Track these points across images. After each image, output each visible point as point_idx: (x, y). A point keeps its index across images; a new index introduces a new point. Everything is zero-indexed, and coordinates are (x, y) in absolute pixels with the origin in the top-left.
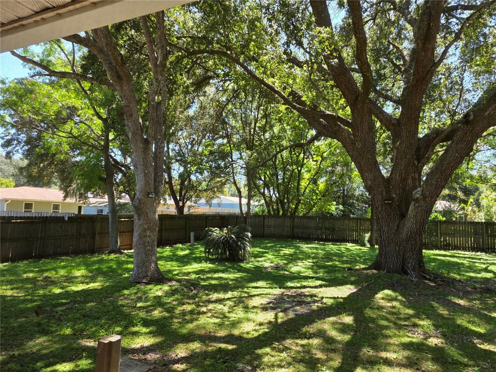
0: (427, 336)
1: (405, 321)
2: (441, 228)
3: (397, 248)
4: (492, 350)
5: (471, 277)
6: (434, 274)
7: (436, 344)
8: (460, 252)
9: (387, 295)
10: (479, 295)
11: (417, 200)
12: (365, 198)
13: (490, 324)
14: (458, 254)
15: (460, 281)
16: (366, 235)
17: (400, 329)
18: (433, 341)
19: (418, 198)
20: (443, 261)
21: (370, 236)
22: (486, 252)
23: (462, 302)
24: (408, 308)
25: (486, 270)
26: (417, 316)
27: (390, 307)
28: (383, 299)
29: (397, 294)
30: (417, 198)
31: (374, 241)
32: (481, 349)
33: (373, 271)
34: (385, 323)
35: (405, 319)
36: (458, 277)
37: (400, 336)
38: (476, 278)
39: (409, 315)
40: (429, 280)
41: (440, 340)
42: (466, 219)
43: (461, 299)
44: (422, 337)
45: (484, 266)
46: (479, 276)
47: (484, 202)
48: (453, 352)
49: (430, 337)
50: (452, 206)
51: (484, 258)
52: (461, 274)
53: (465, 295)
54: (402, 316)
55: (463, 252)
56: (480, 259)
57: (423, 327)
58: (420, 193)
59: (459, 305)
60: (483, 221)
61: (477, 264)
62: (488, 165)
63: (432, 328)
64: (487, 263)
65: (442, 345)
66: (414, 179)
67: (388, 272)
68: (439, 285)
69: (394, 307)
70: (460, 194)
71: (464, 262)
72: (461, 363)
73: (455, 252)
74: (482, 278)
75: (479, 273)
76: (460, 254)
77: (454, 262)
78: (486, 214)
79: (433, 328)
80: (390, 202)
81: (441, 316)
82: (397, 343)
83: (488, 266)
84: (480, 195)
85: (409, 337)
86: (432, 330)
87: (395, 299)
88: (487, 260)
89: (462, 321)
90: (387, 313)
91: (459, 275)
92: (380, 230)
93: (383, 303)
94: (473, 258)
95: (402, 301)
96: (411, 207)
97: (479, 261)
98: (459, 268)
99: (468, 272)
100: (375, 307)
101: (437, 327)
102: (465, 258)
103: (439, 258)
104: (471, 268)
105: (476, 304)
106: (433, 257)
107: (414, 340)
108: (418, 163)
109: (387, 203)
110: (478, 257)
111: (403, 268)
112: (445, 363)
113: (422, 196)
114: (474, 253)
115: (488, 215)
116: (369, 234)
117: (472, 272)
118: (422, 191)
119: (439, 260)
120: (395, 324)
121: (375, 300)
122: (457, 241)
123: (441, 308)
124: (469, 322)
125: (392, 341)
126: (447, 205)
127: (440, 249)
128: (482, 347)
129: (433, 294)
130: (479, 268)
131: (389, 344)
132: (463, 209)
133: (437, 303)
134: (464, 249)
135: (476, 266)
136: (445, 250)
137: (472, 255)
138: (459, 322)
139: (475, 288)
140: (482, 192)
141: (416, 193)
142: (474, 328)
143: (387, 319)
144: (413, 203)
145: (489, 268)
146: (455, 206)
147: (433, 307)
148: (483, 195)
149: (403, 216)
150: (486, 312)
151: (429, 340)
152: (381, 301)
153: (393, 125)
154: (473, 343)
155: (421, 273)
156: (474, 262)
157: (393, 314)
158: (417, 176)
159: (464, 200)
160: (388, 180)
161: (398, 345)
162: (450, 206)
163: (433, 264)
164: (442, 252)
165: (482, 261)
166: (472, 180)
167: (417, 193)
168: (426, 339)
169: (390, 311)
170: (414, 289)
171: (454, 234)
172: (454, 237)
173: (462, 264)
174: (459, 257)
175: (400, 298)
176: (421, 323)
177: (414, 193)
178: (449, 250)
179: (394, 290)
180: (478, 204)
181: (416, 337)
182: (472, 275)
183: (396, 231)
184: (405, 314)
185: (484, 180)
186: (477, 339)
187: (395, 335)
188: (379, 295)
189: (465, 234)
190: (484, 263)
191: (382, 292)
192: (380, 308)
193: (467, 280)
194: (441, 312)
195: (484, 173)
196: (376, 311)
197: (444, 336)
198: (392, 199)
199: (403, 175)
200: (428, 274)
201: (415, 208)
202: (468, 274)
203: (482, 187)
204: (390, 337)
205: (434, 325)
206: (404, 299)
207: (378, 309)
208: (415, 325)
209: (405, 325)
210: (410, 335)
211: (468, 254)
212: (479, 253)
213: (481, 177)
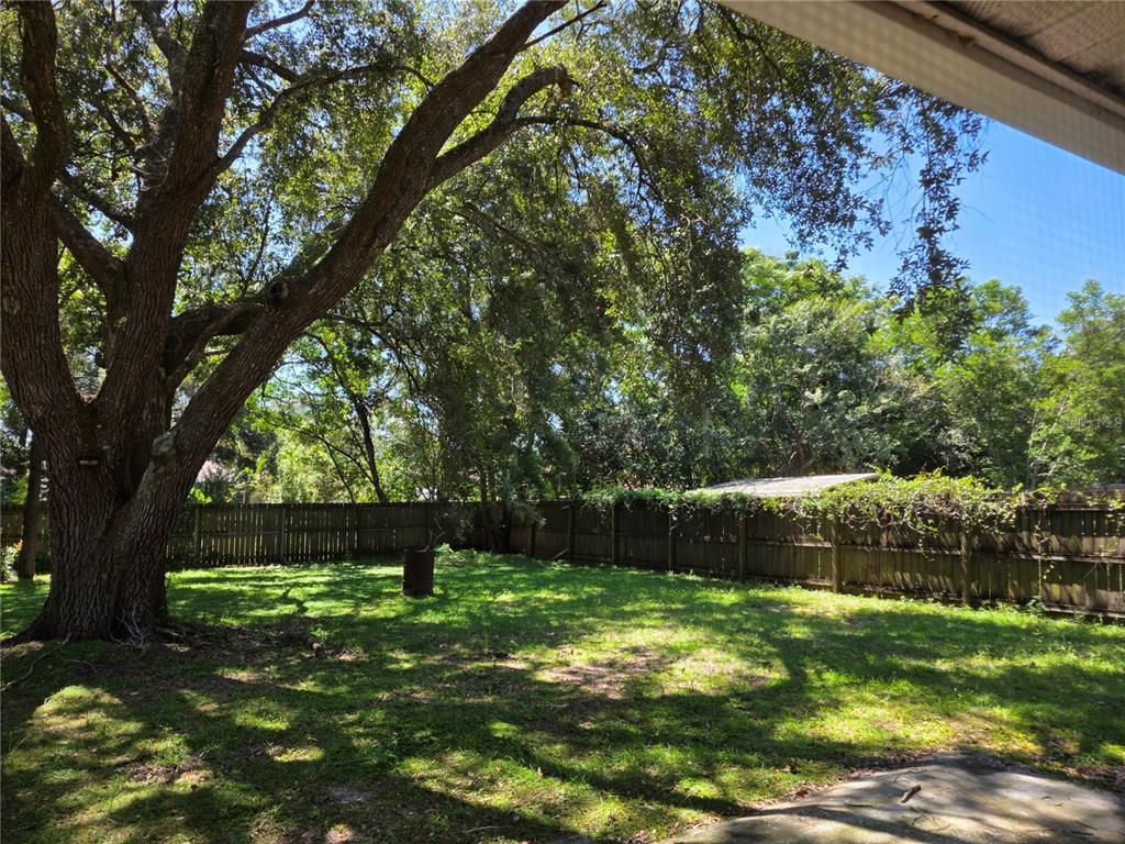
0: (173, 773)
1: (119, 754)
2: (200, 519)
3: (105, 576)
4: (301, 758)
5: (260, 619)
6: (187, 625)
7: (194, 787)
8: (235, 569)
9: (71, 700)
10: (275, 654)
11: (162, 459)
12: (8, 450)
13: (296, 707)
14: (233, 572)
15: (239, 630)
16: (10, 550)
17: (107, 777)
18: (188, 781)
19: (164, 453)
20: (202, 593)
21: (22, 553)
22: (283, 564)
23: (243, 676)
24: (127, 718)
25: (285, 600)
26: (151, 732)
27: (81, 729)
28: (59, 712)
29: (98, 691)
30: (164, 455)
31: (32, 563)
32: (282, 763)
33: (32, 644)
34: (68, 775)
35: (120, 750)
36: (236, 623)
37: (107, 797)
38: (269, 618)
39: (132, 735)
40: (177, 640)
41: (203, 773)
42: (247, 499)
43: (243, 669)
44: (162, 779)
45: (280, 592)
46: (273, 612)
47: (284, 465)
48: (230, 791)
49: (181, 772)
50: (224, 472)
51: (280, 575)
52: (241, 616)
53: (249, 658)
54: (111, 744)
55: (241, 569)
56: (273, 579)
57: (162, 755)
58: (171, 442)
59: (239, 682)
60: (280, 501)
61: (268, 590)
62: (297, 391)
63: (184, 750)
64: (287, 585)
65: (207, 784)
66: (155, 409)
67: (77, 638)
68: (200, 648)
69: (90, 727)
70: (240, 446)
71: (244, 588)
72: (246, 809)
73: (226, 569)
74: (279, 617)
75: (272, 608)
76: (237, 572)
77: (224, 591)
78: (286, 489)
79: (187, 749)
80: (95, 462)
81: (203, 717)
82: (99, 816)
83: (288, 591)
84: (276, 450)
85: (131, 790)
86: (184, 756)
87: (94, 705)
88: (285, 578)
89: (244, 717)
90: (69, 747)
91: (237, 617)
92: (62, 533)
93: (59, 724)
94: (260, 579)
95: (112, 705)
96: (147, 475)
97: (271, 583)
98: (235, 604)
99: (252, 609)
100: (36, 739)
101: (194, 745)
102: (246, 579)
103: (194, 586)
104: (259, 600)
105: (269, 673)
106: (181, 586)
107: (143, 794)
108: (168, 374)
109: (85, 466)
110: (270, 575)
111: (115, 623)
112: (215, 821)
113: (174, 451)
114: (262, 567)
115: (289, 490)
116: (19, 546)
117: (261, 607)
118: (176, 438)
119: (194, 591)
120: (93, 769)
121: (37, 722)
122: (232, 544)
123: (203, 700)
124: (259, 714)
125: (83, 818)
126: (214, 471)
127: (196, 567)
128: (284, 758)
129: (183, 673)
130: (273, 597)
131: (79, 826)
132: (245, 477)
133: (193, 689)
134: (244, 561)
135: (268, 595)
136: (206, 567)
137: (258, 572)
138: (239, 720)
139: (268, 640)
140: (281, 445)
141: (161, 443)
142: (269, 725)
143: (72, 764)
144: (152, 465)
145: (290, 594)
146: (230, 473)
147: (183, 701)
148: (282, 452)
149: (125, 496)
150: (287, 686)
151: (178, 781)
152: (55, 720)
153: (111, 273)
154: (269, 757)
155: (158, 628)
156: (263, 586)
157: (89, 743)
158: (162, 404)
159: (248, 459)
160: (93, 408)
161: (102, 823)
162: (220, 473)
163: (183, 602)
164: (201, 574)
165: (277, 582)
166: (267, 420)
167: (163, 444)
168: (170, 782)
169: (79, 740)
170: (141, 668)
171: (227, 531)
172: (227, 537)
173: (241, 593)
174: (234, 580)
175: (106, 699)
176: (160, 746)
177: (155, 442)
178: (215, 566)
179: (89, 682)
180: (272, 467)
181: (145, 787)
182: (260, 613)
183: (105, 533)
184: (118, 737)
185: (288, 420)
186: (275, 745)
187: (97, 798)
188: (49, 706)
189: (247, 530)
190: (280, 586)
191: (55, 696)
192: (51, 739)
193: (252, 626)
194: (203, 709)
195: (289, 408)
196: (39, 750)
197: (211, 760)
198: (101, 456)
199: (133, 398)
200: (175, 628)
201: (158, 477)
202: (252, 613)
203: (283, 434)
204: (81, 807)
205: (188, 743)
206: (116, 701)
207: (44, 743)
208: (145, 757)
209: (118, 765)
210: (132, 784)
211: (251, 570)
212: (271, 567)
213: (283, 414)
